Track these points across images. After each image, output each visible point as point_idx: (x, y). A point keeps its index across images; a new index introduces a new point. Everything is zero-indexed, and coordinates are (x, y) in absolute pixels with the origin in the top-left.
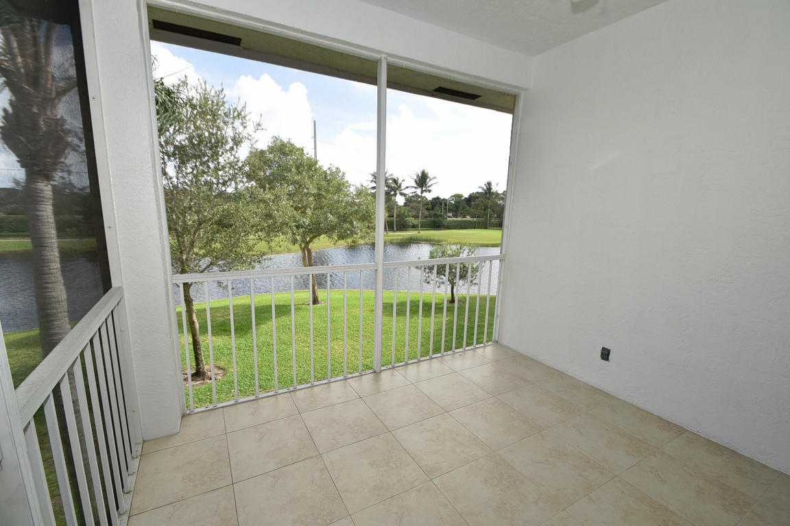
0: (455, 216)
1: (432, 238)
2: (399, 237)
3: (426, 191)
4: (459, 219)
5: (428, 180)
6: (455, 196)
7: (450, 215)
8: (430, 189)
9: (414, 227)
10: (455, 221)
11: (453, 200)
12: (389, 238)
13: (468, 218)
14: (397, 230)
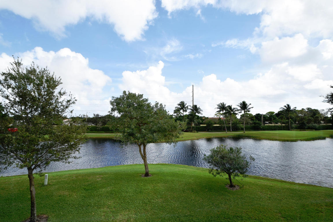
0: (270, 123)
1: (251, 135)
2: (232, 135)
3: (246, 111)
4: (273, 125)
5: (247, 106)
6: (269, 113)
7: (267, 122)
8: (249, 110)
9: (242, 129)
10: (269, 126)
11: (268, 115)
12: (227, 135)
13: (279, 124)
14: (232, 131)
